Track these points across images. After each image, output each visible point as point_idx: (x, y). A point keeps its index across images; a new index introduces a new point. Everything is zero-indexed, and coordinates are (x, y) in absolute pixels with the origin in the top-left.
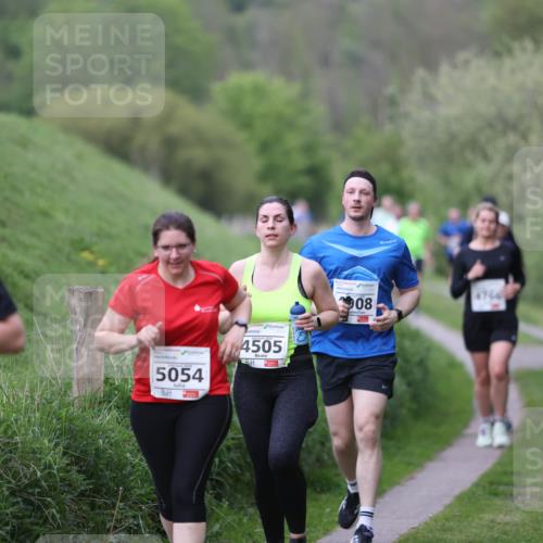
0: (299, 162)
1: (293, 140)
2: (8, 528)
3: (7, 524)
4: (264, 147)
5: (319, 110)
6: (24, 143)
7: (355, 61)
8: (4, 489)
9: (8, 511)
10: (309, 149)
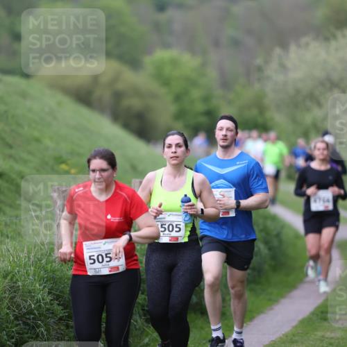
0: (200, 107)
1: (196, 94)
2: (13, 340)
3: (13, 338)
4: (178, 98)
5: (212, 74)
6: (24, 95)
7: (236, 43)
8: (11, 316)
9: (14, 330)
10: (206, 99)
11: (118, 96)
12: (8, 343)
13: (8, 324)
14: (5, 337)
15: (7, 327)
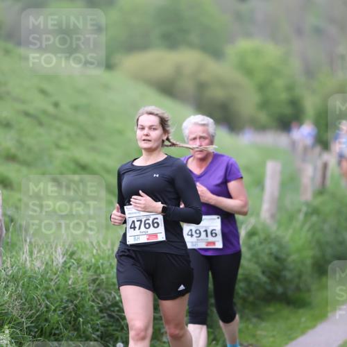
0: (284, 96)
1: (279, 83)
2: (99, 333)
3: (98, 330)
4: (262, 88)
5: (296, 65)
7: (318, 31)
8: (95, 308)
9: (98, 322)
10: (290, 88)
11: (202, 86)
12: (93, 336)
13: (92, 317)
14: (90, 330)
15: (92, 320)
